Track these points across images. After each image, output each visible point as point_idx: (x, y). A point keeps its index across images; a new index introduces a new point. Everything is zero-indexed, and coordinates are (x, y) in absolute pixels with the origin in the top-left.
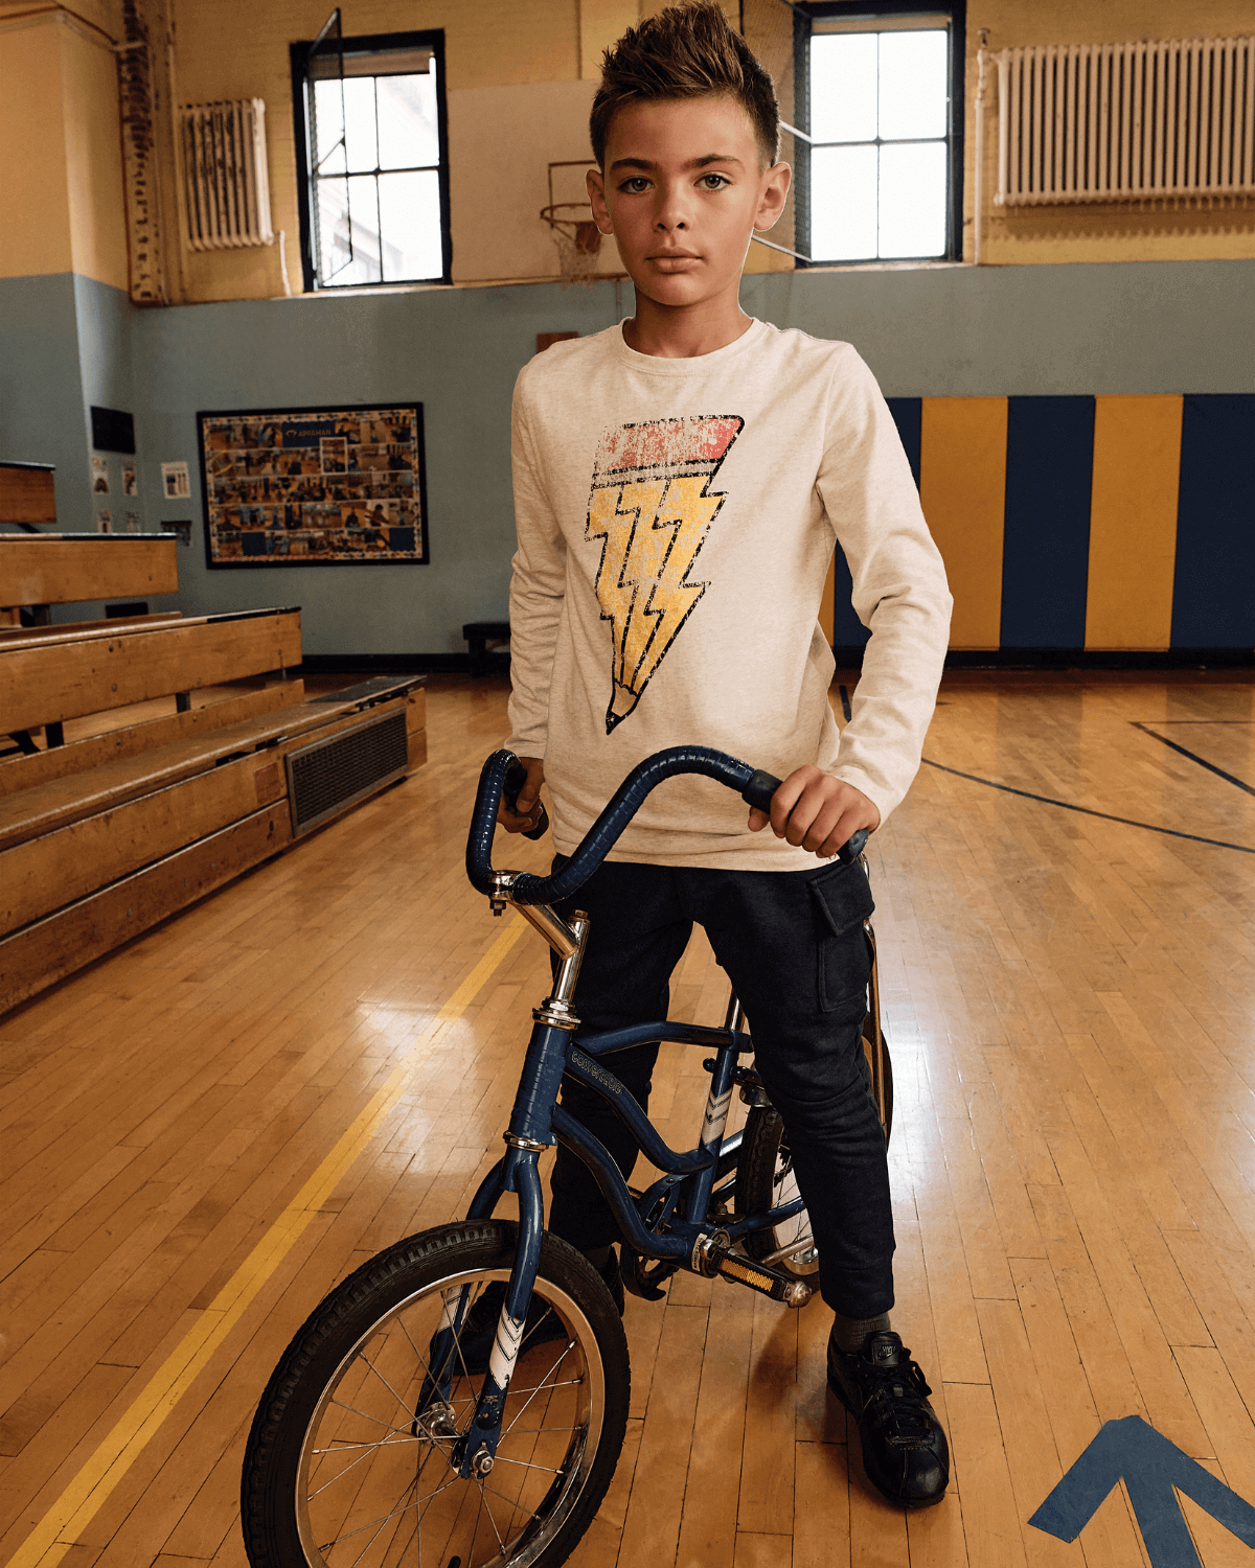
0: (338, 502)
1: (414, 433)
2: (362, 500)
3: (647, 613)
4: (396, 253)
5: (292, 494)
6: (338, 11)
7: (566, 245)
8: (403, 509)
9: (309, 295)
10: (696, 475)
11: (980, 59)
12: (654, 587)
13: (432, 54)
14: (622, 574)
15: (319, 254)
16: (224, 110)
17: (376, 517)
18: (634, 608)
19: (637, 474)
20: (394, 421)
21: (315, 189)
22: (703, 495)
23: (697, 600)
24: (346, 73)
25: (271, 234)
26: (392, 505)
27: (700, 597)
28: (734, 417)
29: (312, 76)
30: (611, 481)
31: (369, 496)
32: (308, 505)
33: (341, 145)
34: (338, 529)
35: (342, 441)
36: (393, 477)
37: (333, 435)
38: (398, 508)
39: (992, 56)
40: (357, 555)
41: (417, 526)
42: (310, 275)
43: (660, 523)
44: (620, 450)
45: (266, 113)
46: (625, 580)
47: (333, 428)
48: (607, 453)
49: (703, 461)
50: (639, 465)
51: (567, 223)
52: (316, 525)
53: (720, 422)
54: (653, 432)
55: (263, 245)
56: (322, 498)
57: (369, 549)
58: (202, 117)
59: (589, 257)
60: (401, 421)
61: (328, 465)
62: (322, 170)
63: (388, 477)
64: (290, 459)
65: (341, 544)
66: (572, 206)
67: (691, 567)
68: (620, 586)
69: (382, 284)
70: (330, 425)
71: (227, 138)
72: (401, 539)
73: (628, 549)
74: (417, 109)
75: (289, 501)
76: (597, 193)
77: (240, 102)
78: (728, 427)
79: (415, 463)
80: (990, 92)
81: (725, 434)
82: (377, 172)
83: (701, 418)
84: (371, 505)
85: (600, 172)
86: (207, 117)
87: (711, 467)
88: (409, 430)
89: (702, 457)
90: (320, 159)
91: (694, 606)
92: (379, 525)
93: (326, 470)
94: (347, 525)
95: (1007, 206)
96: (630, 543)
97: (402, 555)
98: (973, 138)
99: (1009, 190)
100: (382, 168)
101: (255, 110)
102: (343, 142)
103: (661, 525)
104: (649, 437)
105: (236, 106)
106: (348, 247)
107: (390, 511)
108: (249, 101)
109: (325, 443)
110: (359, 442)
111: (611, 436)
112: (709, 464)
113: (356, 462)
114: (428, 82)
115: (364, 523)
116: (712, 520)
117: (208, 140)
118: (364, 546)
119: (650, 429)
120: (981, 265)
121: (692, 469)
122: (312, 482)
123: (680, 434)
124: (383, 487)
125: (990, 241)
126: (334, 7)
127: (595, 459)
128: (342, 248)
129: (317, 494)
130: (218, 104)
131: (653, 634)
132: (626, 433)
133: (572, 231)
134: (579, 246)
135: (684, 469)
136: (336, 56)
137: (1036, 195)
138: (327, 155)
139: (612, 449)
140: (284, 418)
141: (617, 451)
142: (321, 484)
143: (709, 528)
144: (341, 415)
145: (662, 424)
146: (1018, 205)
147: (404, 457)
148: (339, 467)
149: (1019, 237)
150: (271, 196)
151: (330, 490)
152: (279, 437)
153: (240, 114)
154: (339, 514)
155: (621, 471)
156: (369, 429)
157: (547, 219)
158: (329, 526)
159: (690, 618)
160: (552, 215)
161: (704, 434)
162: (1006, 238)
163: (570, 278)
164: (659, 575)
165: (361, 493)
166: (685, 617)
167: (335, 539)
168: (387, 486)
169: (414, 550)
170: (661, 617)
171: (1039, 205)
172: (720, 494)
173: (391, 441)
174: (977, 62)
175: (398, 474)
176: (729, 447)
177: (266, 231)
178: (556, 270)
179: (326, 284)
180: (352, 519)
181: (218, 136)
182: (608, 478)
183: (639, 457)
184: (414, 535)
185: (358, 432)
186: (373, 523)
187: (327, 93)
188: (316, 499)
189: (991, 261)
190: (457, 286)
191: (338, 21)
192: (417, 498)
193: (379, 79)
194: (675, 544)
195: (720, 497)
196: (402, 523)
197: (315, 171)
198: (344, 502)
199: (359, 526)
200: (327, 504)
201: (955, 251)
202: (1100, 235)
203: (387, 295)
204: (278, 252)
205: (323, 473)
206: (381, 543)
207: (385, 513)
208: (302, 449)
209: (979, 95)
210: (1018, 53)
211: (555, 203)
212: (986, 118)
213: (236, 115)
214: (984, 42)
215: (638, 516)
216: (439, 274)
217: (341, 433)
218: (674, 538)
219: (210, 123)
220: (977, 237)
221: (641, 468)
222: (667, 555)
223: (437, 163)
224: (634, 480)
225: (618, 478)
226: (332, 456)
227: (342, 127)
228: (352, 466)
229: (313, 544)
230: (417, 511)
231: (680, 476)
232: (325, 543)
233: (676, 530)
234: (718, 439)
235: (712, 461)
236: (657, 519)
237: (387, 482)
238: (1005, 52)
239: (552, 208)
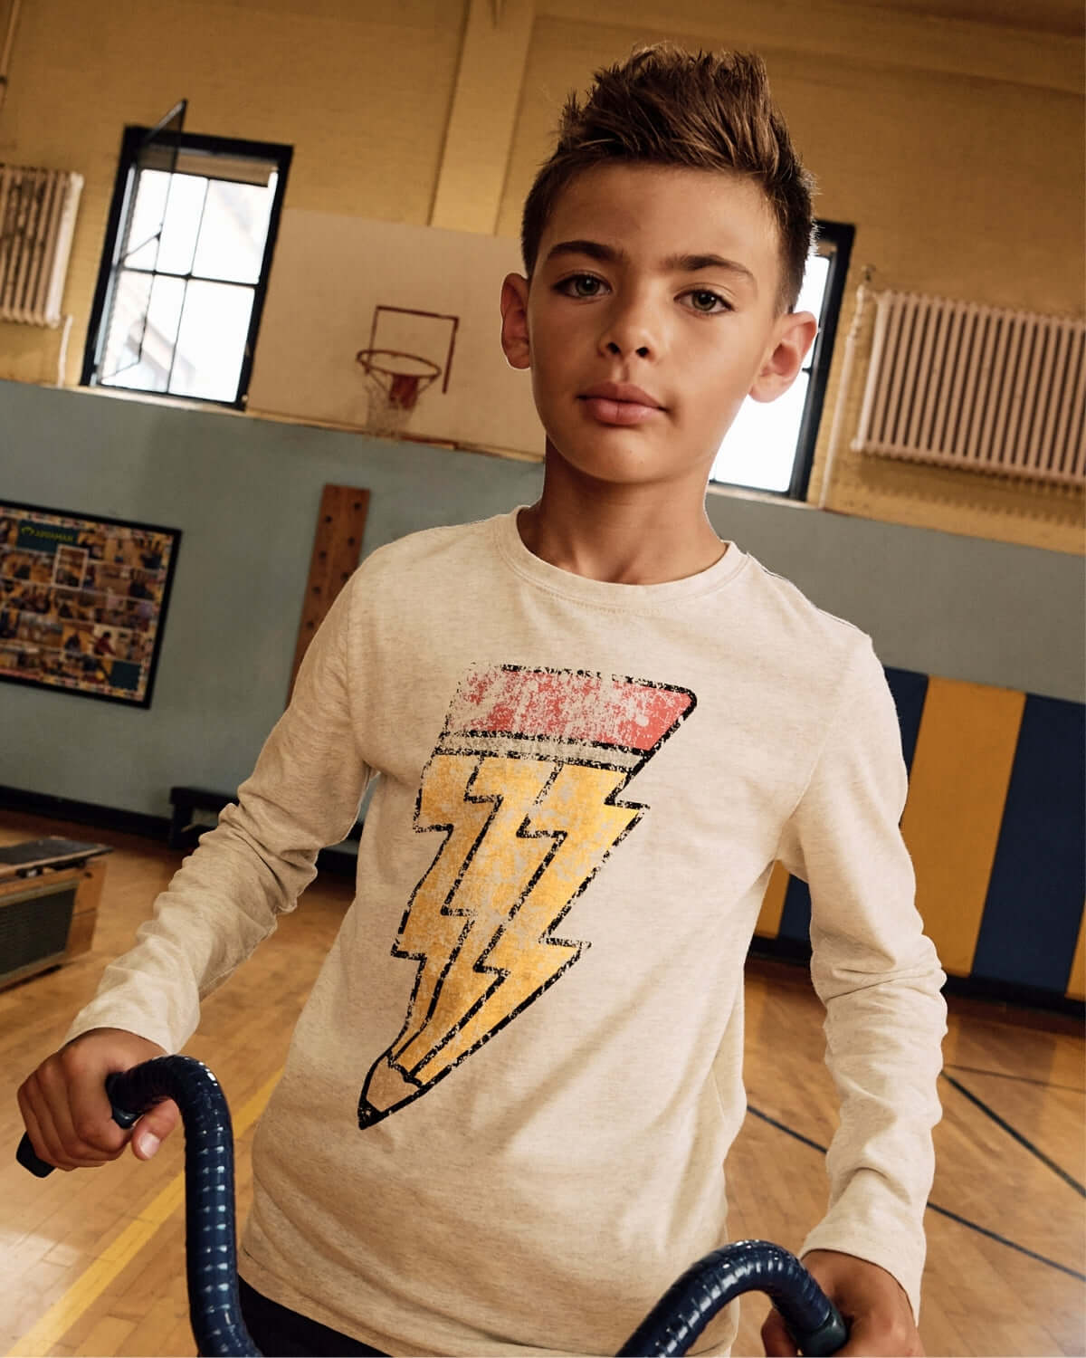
0: (63, 620)
1: (165, 562)
2: (90, 623)
3: (479, 968)
4: (189, 368)
5: (13, 600)
6: (185, 103)
7: (378, 395)
8: (134, 643)
9: (84, 390)
10: (606, 766)
11: (860, 294)
12: (500, 930)
13: (275, 168)
14: (452, 894)
15: (105, 348)
16: (38, 178)
17: (102, 645)
18: (460, 955)
19: (511, 745)
20: (146, 544)
21: (116, 280)
22: (610, 801)
23: (563, 969)
24: (179, 168)
25: (57, 317)
26: (122, 636)
27: (571, 964)
28: (681, 690)
29: (143, 163)
30: (464, 746)
31: (99, 620)
32: (28, 615)
33: (155, 240)
34: (56, 649)
35: (82, 555)
36: (131, 605)
37: (74, 543)
38: (127, 640)
39: (874, 295)
40: (69, 683)
41: (145, 664)
42: (89, 368)
43: (531, 829)
44: (490, 702)
45: (84, 192)
46: (454, 905)
47: (75, 539)
48: (469, 704)
49: (621, 748)
50: (515, 730)
51: (385, 372)
52: (31, 639)
53: (660, 693)
54: (548, 685)
55: (46, 327)
56: (45, 611)
57: (86, 678)
58: (13, 180)
59: (401, 413)
60: (153, 545)
61: (61, 576)
62: (129, 263)
63: (124, 604)
64: (20, 561)
65: (55, 667)
66: (395, 354)
67: (566, 911)
68: (445, 911)
69: (166, 394)
70: (74, 533)
71: (34, 206)
72: (124, 674)
73: (470, 858)
74: (245, 226)
75: (8, 606)
76: (516, 308)
77: (57, 174)
78: (670, 703)
79: (159, 595)
80: (865, 332)
81: (663, 714)
82: (188, 277)
83: (630, 680)
84: (99, 630)
85: (525, 276)
86: (18, 181)
87: (632, 760)
88: (160, 557)
89: (620, 742)
90: (130, 249)
91: (557, 977)
92: (102, 654)
93: (58, 581)
94: (67, 646)
95: (864, 453)
96: (475, 848)
97: (121, 693)
98: (839, 375)
99: (869, 437)
100: (194, 274)
101: (70, 185)
102: (158, 237)
103: (532, 833)
104: (540, 691)
105: (51, 177)
106: (137, 348)
107: (119, 642)
108: (68, 175)
109: (63, 552)
110: (101, 558)
111: (480, 678)
112: (629, 755)
113: (93, 580)
114: (263, 198)
115: (86, 649)
116: (616, 843)
117: (14, 204)
118: (80, 674)
119: (544, 680)
120: (826, 510)
121: (600, 755)
122: (38, 592)
123: (591, 697)
124: (116, 613)
125: (839, 486)
126: (181, 97)
127: (448, 710)
128: (132, 349)
129: (41, 605)
130: (33, 170)
131: (479, 1004)
132: (504, 677)
133: (388, 381)
134: (392, 399)
135: (589, 752)
136: (170, 149)
137: (898, 449)
138: (138, 246)
139: (477, 699)
140: (24, 515)
141: (485, 702)
142: (47, 596)
143: (607, 855)
144: (88, 525)
145: (564, 677)
146: (876, 455)
147: (148, 586)
148: (73, 581)
149: (872, 489)
150: (68, 277)
151: (56, 605)
152: (13, 534)
153: (54, 188)
154: (60, 633)
155: (485, 734)
156: (116, 547)
157: (364, 363)
158: (46, 643)
159: (546, 994)
160: (369, 359)
161: (630, 706)
162: (857, 486)
163: (375, 431)
164: (512, 913)
165: (91, 613)
166: (539, 992)
167: (49, 660)
168: (122, 613)
169: (136, 689)
170: (500, 981)
171: (899, 459)
172: (636, 806)
173: (136, 564)
174: (857, 298)
175: (135, 603)
176: (667, 736)
177: (52, 312)
178: (361, 419)
179: (104, 382)
180: (74, 642)
181: (25, 202)
182: (462, 742)
183: (517, 718)
184: (138, 674)
185: (102, 548)
186: (97, 651)
187: (153, 186)
188: (37, 610)
189: (838, 507)
190: (248, 414)
191: (182, 114)
192: (151, 634)
193: (212, 182)
194: (547, 870)
195: (636, 811)
196: (129, 657)
197: (121, 261)
198: (69, 621)
199: (80, 651)
200: (50, 619)
201: (799, 488)
202: (959, 504)
203: (168, 408)
204: (61, 336)
205: (53, 584)
206: (100, 675)
207: (112, 643)
208: (36, 553)
209: (853, 332)
210: (901, 298)
211: (377, 346)
212: (857, 356)
213: (50, 186)
214: (868, 278)
215: (496, 809)
216: (232, 398)
217: (84, 545)
218: (548, 860)
219: (20, 188)
220: (826, 479)
221: (519, 736)
222: (532, 883)
223: (256, 281)
224: (502, 752)
225: (478, 744)
226: (67, 568)
227: (160, 221)
228: (88, 584)
229: (23, 659)
230: (149, 648)
231: (580, 762)
232: (37, 661)
233: (555, 846)
234: (652, 719)
235: (635, 751)
236: (527, 821)
237: (122, 609)
238: (888, 294)
239: (371, 352)
